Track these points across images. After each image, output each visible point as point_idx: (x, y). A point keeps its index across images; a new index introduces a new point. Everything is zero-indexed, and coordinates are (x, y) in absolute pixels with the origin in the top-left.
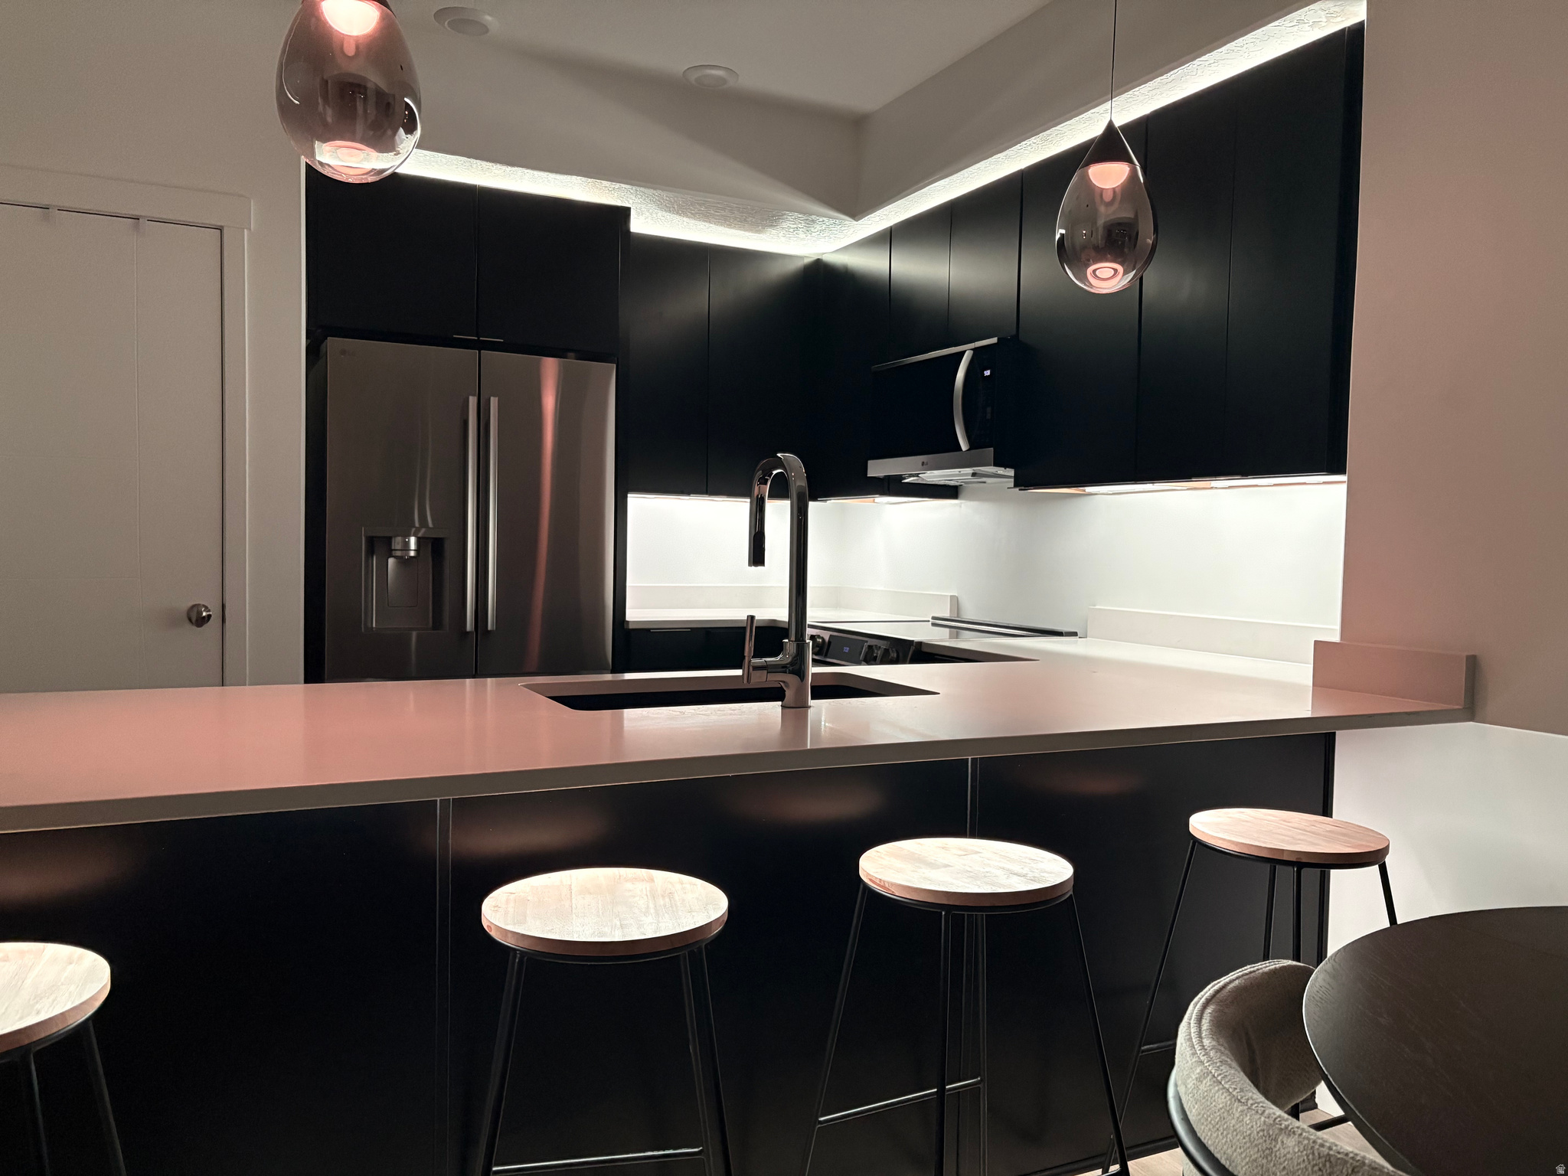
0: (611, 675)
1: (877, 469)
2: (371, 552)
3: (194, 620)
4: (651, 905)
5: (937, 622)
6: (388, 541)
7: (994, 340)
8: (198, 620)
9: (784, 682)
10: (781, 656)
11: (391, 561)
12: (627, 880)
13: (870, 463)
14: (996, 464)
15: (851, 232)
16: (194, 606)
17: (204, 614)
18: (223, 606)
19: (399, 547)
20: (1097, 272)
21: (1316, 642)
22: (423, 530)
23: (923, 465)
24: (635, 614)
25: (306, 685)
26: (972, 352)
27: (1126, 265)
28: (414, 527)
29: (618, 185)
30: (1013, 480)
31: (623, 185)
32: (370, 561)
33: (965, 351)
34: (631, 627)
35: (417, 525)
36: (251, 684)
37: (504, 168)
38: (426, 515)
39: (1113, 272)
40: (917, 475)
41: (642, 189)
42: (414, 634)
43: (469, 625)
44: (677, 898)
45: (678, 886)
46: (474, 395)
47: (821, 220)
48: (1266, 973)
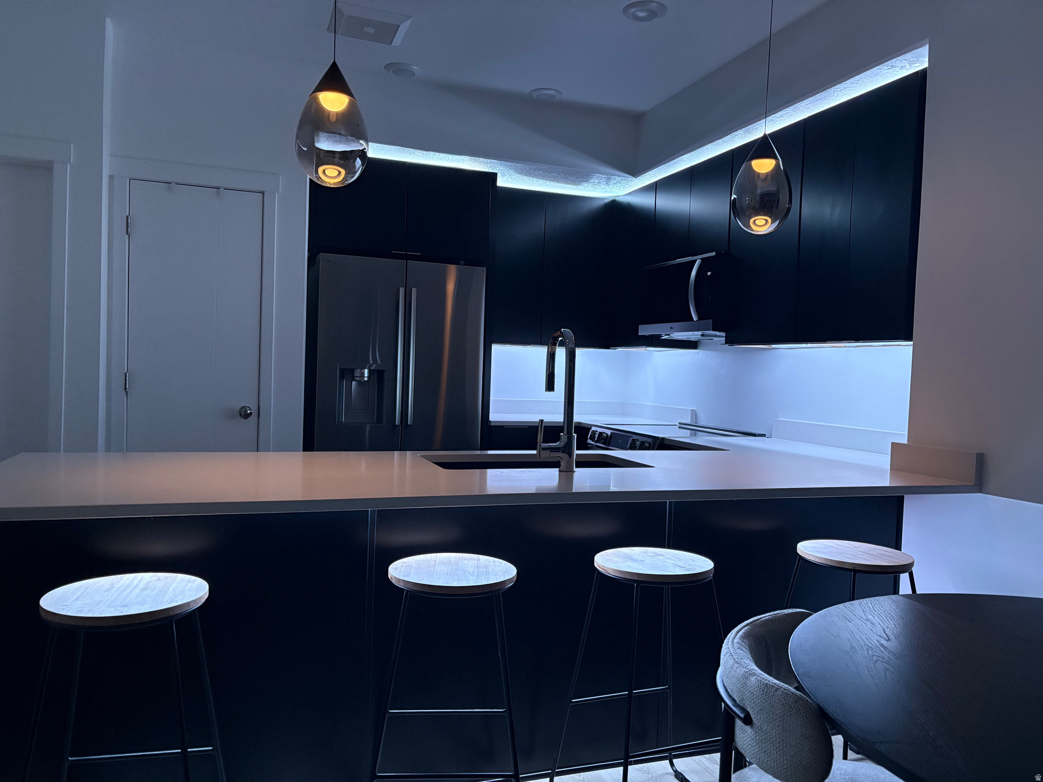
0: (479, 451)
1: (645, 330)
2: (342, 377)
3: (243, 415)
4: (476, 571)
5: (682, 426)
6: (353, 371)
7: (714, 254)
8: (245, 414)
9: (559, 457)
10: (558, 443)
11: (354, 383)
12: (465, 559)
13: (641, 327)
14: (714, 330)
15: (633, 184)
16: (243, 407)
17: (248, 412)
18: (259, 407)
19: (358, 375)
20: (756, 222)
21: (892, 443)
22: (374, 365)
23: (671, 329)
24: (494, 417)
25: (304, 452)
26: (700, 260)
27: (773, 217)
28: (369, 363)
29: (489, 160)
30: (724, 338)
31: (492, 160)
32: (342, 382)
33: (697, 260)
34: (492, 424)
35: (371, 362)
36: (272, 451)
37: (422, 152)
38: (375, 357)
39: (765, 222)
40: (669, 335)
41: (504, 162)
42: (368, 427)
43: (397, 422)
44: (490, 568)
45: (492, 563)
46: (402, 287)
47: (614, 177)
48: (786, 614)
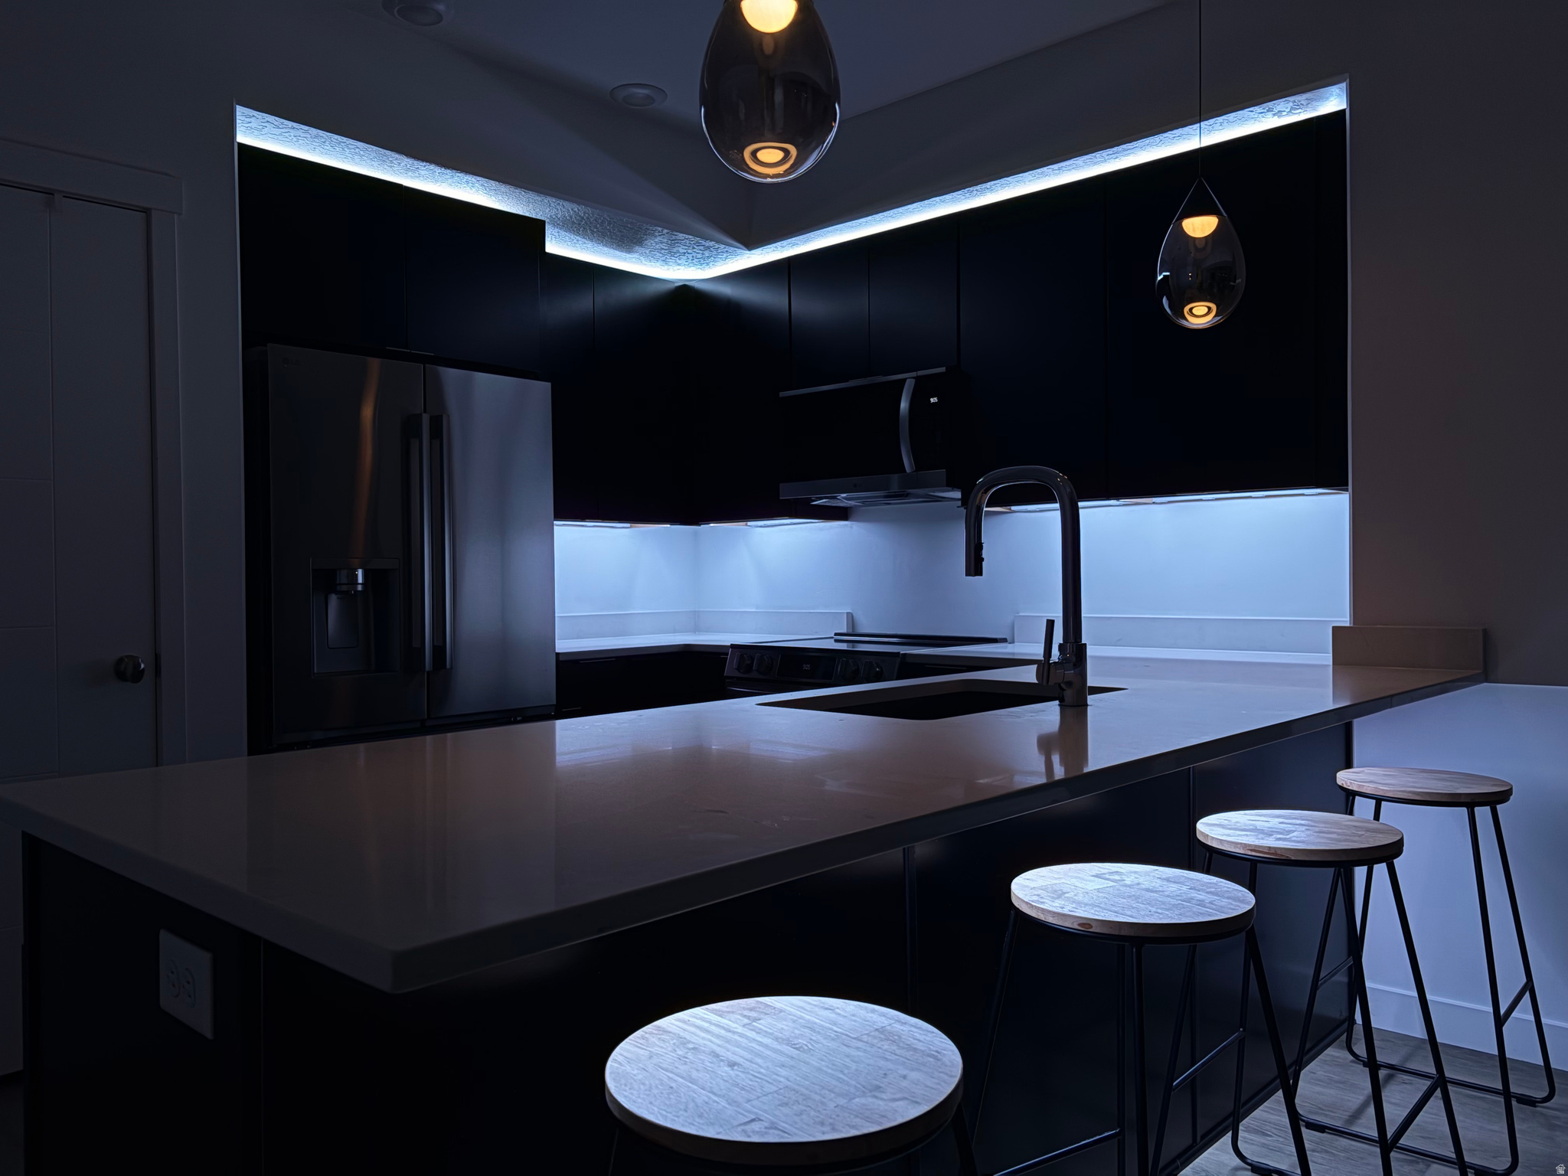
1: (788, 492)
5: (840, 638)
6: (333, 574)
7: (943, 369)
13: (785, 486)
14: (948, 485)
16: (123, 658)
18: (157, 658)
19: (344, 582)
20: (1194, 311)
21: (1333, 628)
22: (373, 560)
26: (913, 381)
27: (1221, 304)
32: (309, 599)
33: (908, 379)
39: (1207, 311)
43: (428, 665)
